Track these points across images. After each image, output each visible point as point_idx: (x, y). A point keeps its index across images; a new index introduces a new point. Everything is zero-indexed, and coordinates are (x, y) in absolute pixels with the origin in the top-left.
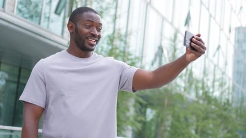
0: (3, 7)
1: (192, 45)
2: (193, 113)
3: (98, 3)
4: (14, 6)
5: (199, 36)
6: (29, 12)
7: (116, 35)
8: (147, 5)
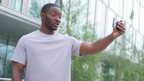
0: (21, 10)
1: (118, 27)
2: (136, 71)
3: (76, 7)
4: (27, 10)
5: (122, 21)
6: (36, 13)
7: (88, 25)
8: (107, 7)
